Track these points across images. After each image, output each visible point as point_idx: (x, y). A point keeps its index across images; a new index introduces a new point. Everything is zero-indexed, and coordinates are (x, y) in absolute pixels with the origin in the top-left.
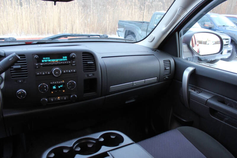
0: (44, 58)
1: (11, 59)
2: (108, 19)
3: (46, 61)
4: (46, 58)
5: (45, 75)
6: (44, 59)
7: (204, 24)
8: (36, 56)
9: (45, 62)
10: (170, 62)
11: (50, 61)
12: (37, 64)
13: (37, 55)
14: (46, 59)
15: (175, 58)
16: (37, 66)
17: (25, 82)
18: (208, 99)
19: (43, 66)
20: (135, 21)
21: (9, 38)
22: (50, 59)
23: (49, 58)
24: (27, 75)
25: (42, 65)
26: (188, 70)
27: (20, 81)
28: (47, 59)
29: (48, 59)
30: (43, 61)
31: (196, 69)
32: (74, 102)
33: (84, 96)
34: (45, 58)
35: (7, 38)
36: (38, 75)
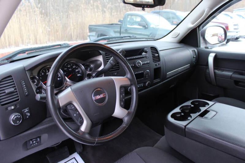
2: (72, 25)
7: (173, 22)
10: (195, 51)
15: (198, 48)
17: (118, 74)
18: (231, 75)
20: (106, 23)
21: (64, 44)
26: (211, 56)
27: (115, 74)
31: (217, 54)
32: (149, 88)
33: (154, 82)
35: (63, 44)
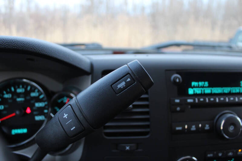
0: (193, 84)
1: (122, 85)
3: (198, 91)
4: (201, 84)
5: (198, 130)
6: (194, 87)
8: (176, 77)
9: (195, 95)
11: (208, 91)
12: (177, 101)
13: (177, 73)
14: (198, 87)
16: (178, 104)
17: (140, 150)
19: (193, 105)
22: (209, 86)
23: (206, 84)
24: (148, 130)
25: (190, 103)
27: (128, 148)
28: (201, 87)
29: (203, 87)
30: (191, 91)
34: (196, 81)
36: (179, 130)
